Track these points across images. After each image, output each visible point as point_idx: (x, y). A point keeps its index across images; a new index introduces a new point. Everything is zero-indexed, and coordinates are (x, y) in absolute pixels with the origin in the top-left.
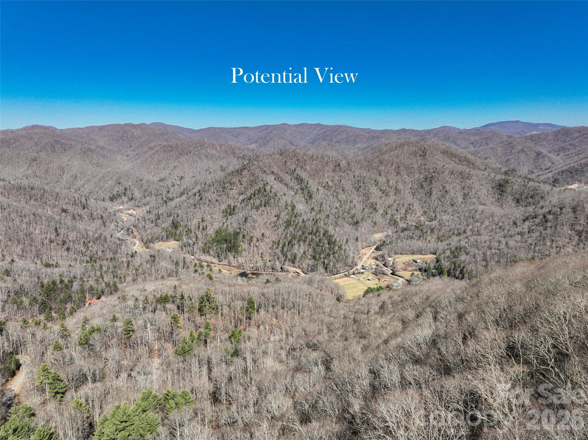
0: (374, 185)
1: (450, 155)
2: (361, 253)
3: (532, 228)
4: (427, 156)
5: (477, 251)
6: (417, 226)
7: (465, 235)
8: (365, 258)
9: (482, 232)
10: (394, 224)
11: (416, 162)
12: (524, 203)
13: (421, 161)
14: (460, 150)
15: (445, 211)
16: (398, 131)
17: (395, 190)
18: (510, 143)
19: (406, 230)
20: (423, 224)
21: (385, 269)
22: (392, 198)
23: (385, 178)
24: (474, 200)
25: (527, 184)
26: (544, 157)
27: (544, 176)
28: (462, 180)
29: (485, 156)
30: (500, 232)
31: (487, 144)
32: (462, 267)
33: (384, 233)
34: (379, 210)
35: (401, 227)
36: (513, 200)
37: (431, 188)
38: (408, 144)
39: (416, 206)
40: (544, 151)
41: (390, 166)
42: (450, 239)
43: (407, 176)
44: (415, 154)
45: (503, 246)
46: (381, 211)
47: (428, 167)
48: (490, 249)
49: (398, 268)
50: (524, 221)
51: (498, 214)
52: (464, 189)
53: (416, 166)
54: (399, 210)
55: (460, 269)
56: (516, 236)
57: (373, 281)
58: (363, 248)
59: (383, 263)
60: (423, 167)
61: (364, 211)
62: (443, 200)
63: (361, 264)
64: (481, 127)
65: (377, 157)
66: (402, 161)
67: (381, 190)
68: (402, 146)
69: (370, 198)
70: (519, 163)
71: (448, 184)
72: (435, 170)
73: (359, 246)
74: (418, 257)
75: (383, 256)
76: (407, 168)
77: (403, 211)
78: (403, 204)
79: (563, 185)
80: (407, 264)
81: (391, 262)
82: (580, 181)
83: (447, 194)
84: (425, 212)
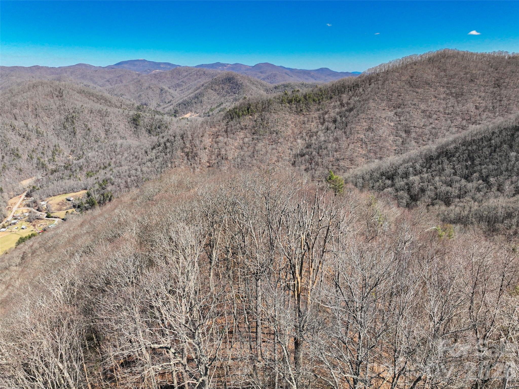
0: (11, 131)
1: (87, 94)
2: (9, 204)
3: (158, 154)
4: (64, 96)
5: (120, 181)
6: (66, 166)
7: (110, 168)
8: (15, 208)
9: (123, 163)
10: (43, 167)
11: (54, 103)
12: (155, 133)
13: (58, 101)
14: (98, 88)
15: (92, 147)
16: (30, 68)
17: (37, 133)
18: (139, 81)
19: (55, 171)
20: (71, 163)
21: (39, 213)
22: (35, 142)
23: (22, 122)
24: (115, 135)
25: (154, 117)
26: (166, 92)
27: (168, 109)
28: (101, 118)
29: (120, 93)
30: (136, 161)
31: (122, 82)
32: (109, 196)
33: (33, 178)
34: (23, 156)
35: (50, 169)
36: (146, 131)
37: (74, 128)
38: (42, 84)
39: (62, 146)
40: (166, 88)
41: (26, 108)
42: (98, 173)
43: (47, 118)
44: (51, 95)
45: (139, 173)
46: (25, 157)
47: (66, 108)
48: (130, 177)
49: (53, 209)
50: (152, 149)
51: (134, 145)
52: (104, 126)
53: (54, 107)
54: (45, 153)
55: (108, 199)
56: (148, 163)
57: (28, 229)
58: (11, 198)
59: (37, 208)
60: (62, 107)
61: (4, 160)
62: (87, 137)
63: (12, 214)
64: (115, 65)
65: (9, 99)
66: (38, 103)
67: (20, 135)
68: (35, 86)
69: (9, 145)
70: (149, 98)
71: (89, 123)
72: (74, 110)
73: (5, 197)
74: (71, 196)
75: (35, 202)
76: (45, 110)
77: (50, 153)
78: (48, 147)
79: (181, 115)
80: (61, 204)
81: (45, 206)
82: (191, 111)
83: (90, 131)
84: (73, 151)
